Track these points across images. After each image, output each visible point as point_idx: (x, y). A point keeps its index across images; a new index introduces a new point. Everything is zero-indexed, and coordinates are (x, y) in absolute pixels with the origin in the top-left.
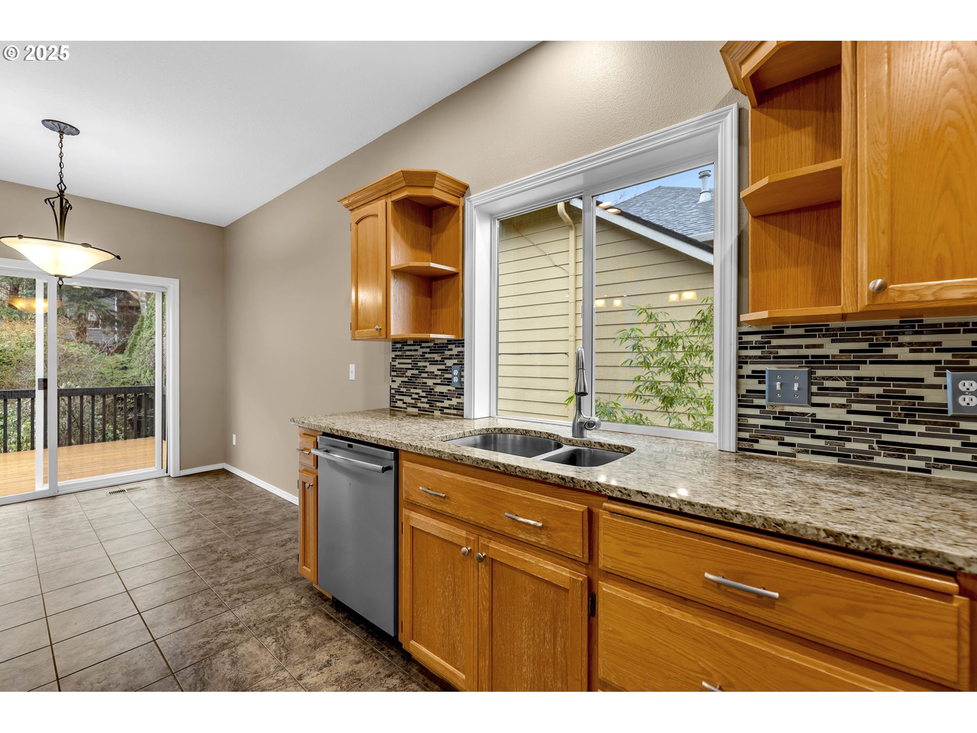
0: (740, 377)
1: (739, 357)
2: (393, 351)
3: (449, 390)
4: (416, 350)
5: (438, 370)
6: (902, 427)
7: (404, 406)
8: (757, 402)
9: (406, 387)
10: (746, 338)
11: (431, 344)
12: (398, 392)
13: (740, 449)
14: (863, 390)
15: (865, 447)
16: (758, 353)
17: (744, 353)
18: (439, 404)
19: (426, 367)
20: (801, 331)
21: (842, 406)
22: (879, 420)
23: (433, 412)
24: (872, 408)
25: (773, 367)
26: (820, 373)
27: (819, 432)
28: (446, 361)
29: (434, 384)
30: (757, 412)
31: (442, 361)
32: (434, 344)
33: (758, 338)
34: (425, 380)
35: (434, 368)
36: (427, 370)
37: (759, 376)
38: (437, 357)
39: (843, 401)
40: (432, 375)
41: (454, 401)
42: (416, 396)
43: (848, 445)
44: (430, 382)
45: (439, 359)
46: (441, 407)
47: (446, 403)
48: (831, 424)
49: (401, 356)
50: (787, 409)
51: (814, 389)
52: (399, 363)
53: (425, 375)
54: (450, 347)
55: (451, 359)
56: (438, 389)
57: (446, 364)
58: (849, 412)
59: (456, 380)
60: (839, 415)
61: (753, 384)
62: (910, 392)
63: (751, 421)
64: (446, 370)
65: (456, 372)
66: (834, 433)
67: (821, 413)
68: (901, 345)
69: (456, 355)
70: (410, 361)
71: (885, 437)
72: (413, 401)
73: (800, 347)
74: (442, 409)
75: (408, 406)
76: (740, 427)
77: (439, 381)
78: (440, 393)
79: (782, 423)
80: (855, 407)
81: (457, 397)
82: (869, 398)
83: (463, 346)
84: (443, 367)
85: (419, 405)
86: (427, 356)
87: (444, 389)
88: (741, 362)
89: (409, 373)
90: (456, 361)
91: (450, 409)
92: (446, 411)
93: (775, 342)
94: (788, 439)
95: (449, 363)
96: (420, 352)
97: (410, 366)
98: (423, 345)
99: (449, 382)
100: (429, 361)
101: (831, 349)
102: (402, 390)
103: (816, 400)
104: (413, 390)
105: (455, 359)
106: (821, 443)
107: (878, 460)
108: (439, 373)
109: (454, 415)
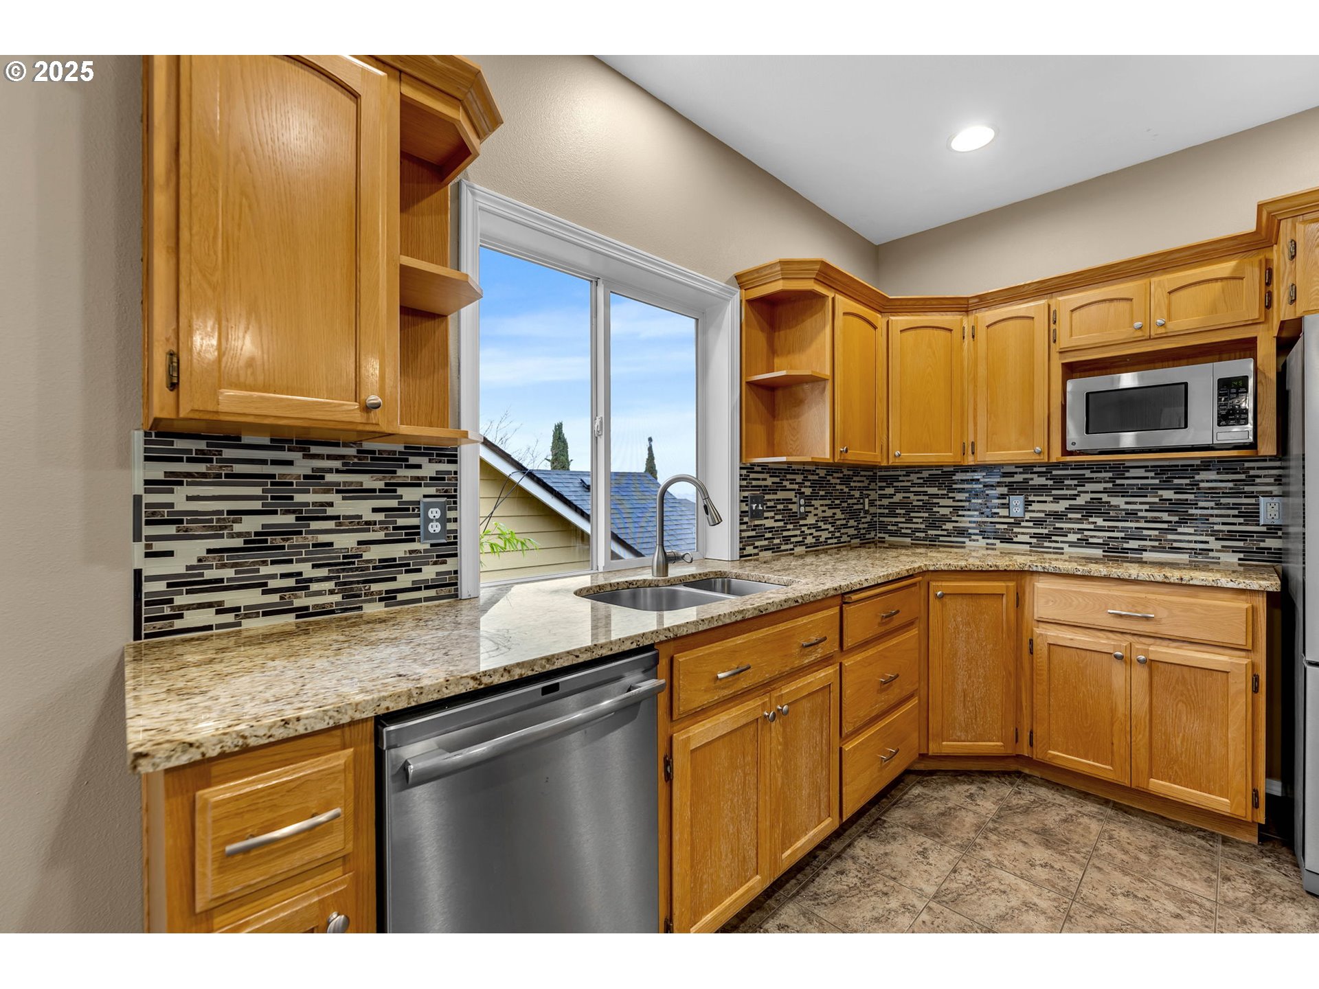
0: (741, 501)
1: (740, 486)
2: (147, 459)
3: (411, 552)
4: (290, 463)
5: (375, 510)
6: (788, 527)
7: (229, 618)
9: (233, 566)
10: (742, 472)
11: (352, 451)
12: (189, 582)
13: (741, 557)
14: (778, 506)
15: (779, 541)
16: (746, 483)
17: (741, 483)
18: (375, 587)
19: (331, 504)
20: (760, 469)
21: (773, 517)
22: (782, 524)
23: (360, 608)
24: (780, 517)
25: (751, 493)
26: (766, 497)
27: (766, 536)
28: (400, 491)
29: (360, 543)
30: (745, 527)
31: (390, 490)
32: (359, 452)
33: (745, 472)
34: (322, 539)
35: (363, 508)
36: (330, 511)
37: (745, 500)
38: (368, 481)
39: (772, 514)
40: (355, 523)
41: (429, 572)
42: (291, 582)
43: (774, 542)
44: (344, 541)
45: (380, 485)
46: (387, 592)
47: (404, 580)
48: (771, 529)
49: (204, 475)
50: (757, 522)
51: (766, 508)
52: (189, 498)
53: (331, 525)
54: (413, 460)
55: (419, 485)
56: (375, 553)
57: (401, 497)
58: (776, 521)
59: (435, 528)
60: (772, 523)
61: (744, 507)
62: (790, 506)
63: (744, 534)
64: (403, 510)
65: (435, 513)
66: (770, 535)
67: (769, 523)
68: (787, 480)
69: (431, 479)
70: (257, 491)
71: (784, 534)
73: (760, 480)
74: (389, 598)
75: (247, 616)
76: (741, 542)
77: (380, 535)
78: (381, 561)
79: (753, 533)
80: (776, 517)
81: (435, 563)
82: (779, 512)
83: (455, 462)
84: (393, 503)
85: (297, 603)
86: (329, 478)
87: (398, 551)
88: (741, 490)
89: (251, 525)
90: (432, 491)
91: (419, 589)
92: (400, 597)
93: (752, 476)
94: (756, 544)
95: (409, 494)
96: (303, 467)
97: (257, 505)
98: (314, 450)
99: (412, 534)
100: (338, 491)
101: (769, 482)
102: (209, 574)
103: (765, 515)
104: (264, 570)
105: (426, 485)
106: (766, 543)
107: (782, 547)
108: (380, 517)
109: (426, 599)
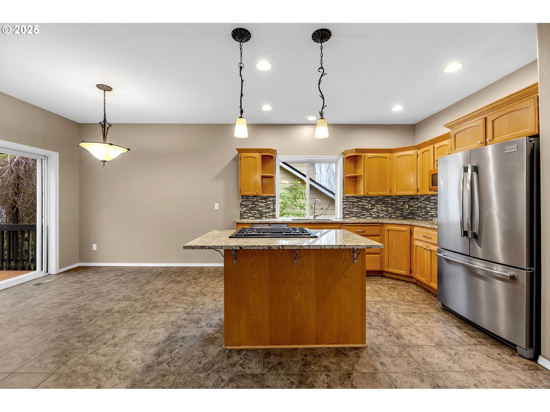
0: (343, 205)
1: (343, 201)
2: (241, 199)
3: (269, 211)
4: (254, 199)
5: (264, 205)
6: (364, 212)
7: (248, 217)
8: (345, 209)
9: (249, 211)
10: (344, 198)
11: (261, 197)
13: (343, 218)
14: (359, 206)
15: (359, 215)
16: (346, 201)
17: (344, 200)
18: (264, 215)
19: (259, 204)
20: (352, 197)
22: (361, 211)
23: (262, 218)
24: (360, 209)
25: (348, 203)
26: (354, 204)
27: (354, 213)
28: (267, 202)
29: (262, 209)
30: (345, 211)
33: (346, 198)
34: (258, 208)
35: (262, 204)
37: (346, 204)
38: (263, 201)
39: (357, 208)
40: (261, 207)
42: (254, 213)
43: (358, 215)
44: (260, 209)
45: (265, 201)
47: (268, 215)
48: (356, 212)
49: (246, 200)
50: (350, 210)
51: (353, 206)
52: (245, 203)
53: (258, 206)
54: (269, 198)
55: (270, 201)
56: (264, 211)
58: (358, 210)
59: (272, 207)
60: (356, 210)
61: (345, 206)
62: (364, 206)
63: (345, 212)
64: (268, 205)
65: (272, 205)
66: (356, 213)
67: (354, 210)
68: (363, 200)
69: (272, 200)
70: (250, 202)
71: (362, 213)
72: (253, 215)
73: (351, 200)
75: (250, 217)
76: (343, 214)
77: (264, 208)
79: (349, 213)
80: (358, 209)
81: (272, 213)
82: (360, 208)
83: (275, 198)
84: (266, 204)
85: (255, 216)
86: (259, 200)
87: (267, 210)
88: (343, 202)
89: (250, 206)
90: (272, 202)
92: (267, 217)
93: (348, 199)
94: (350, 215)
95: (269, 203)
96: (256, 199)
97: (251, 204)
98: (257, 197)
99: (269, 208)
100: (260, 202)
101: (355, 200)
102: (246, 212)
103: (354, 208)
104: (252, 212)
106: (354, 215)
107: (361, 217)
109: (271, 218)
